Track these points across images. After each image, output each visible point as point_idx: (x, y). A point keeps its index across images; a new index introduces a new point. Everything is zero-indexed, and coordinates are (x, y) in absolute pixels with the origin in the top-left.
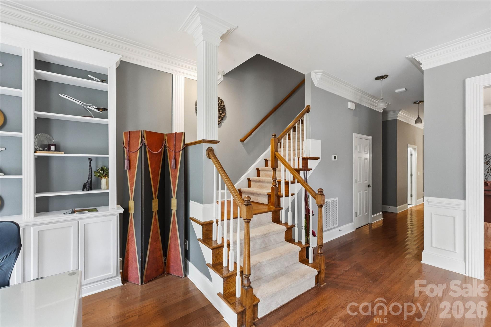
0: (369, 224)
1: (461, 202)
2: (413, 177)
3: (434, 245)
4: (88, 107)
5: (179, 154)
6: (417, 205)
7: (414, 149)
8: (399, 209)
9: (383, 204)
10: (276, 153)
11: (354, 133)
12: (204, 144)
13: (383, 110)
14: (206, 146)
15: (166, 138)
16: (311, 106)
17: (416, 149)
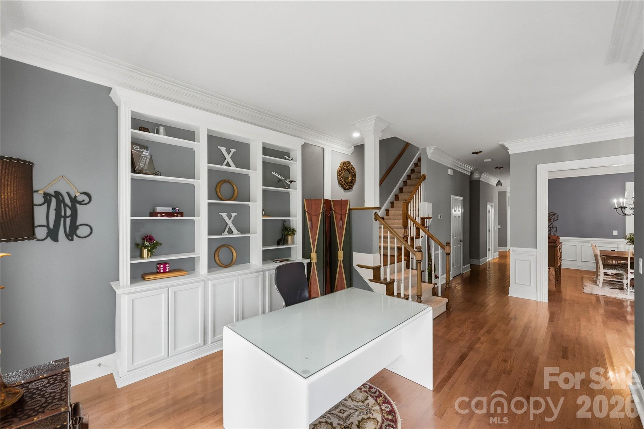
0: (461, 274)
1: (535, 250)
2: (490, 232)
3: (516, 283)
4: (286, 181)
5: (345, 217)
6: (494, 259)
7: (492, 206)
8: (482, 261)
9: (470, 258)
10: (407, 215)
11: (452, 196)
12: (373, 210)
13: (470, 173)
14: (374, 211)
15: (332, 203)
16: (426, 175)
17: (493, 206)
